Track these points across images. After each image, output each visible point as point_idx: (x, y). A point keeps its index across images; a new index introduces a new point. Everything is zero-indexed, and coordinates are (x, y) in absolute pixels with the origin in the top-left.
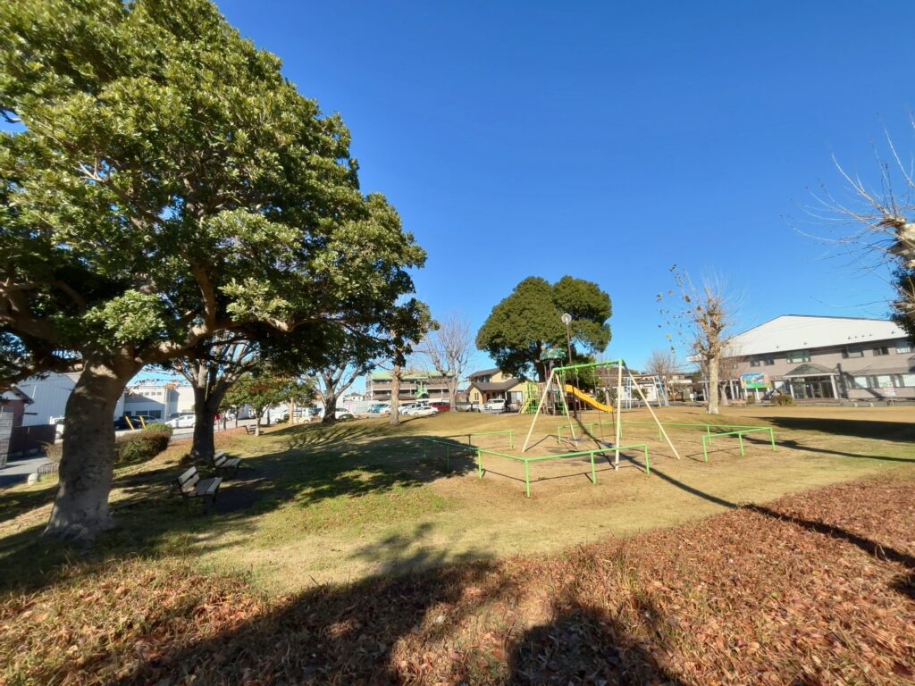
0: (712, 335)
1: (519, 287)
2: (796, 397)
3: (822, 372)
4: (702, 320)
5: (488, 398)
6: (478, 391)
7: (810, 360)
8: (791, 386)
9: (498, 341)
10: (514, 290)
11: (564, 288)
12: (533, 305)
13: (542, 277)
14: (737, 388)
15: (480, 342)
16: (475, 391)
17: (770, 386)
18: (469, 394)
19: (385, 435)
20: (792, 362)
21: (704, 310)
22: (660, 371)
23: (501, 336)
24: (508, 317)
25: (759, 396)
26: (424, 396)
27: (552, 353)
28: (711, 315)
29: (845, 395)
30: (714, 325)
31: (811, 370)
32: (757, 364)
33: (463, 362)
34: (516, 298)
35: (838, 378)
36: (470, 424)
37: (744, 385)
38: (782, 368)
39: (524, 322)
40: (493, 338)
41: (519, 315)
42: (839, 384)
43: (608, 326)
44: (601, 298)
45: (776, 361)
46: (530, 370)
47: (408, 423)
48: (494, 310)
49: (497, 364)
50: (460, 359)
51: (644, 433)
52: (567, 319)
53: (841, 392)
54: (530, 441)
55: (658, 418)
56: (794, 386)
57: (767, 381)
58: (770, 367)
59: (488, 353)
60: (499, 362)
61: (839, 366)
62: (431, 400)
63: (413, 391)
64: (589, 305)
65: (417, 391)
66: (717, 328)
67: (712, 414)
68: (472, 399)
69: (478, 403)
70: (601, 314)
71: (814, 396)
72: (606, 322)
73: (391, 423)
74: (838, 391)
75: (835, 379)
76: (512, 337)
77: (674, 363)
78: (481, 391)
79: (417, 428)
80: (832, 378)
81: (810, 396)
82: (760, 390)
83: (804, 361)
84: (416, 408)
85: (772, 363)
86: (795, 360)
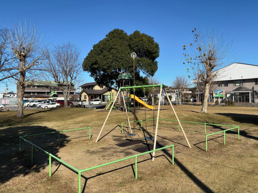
0: (209, 71)
1: (109, 34)
2: (234, 101)
3: (247, 90)
4: (205, 62)
5: (92, 98)
6: (86, 94)
7: (242, 85)
8: (233, 96)
9: (95, 66)
10: (107, 36)
11: (135, 38)
12: (117, 47)
13: (123, 30)
14: (211, 96)
15: (85, 66)
16: (84, 94)
17: (225, 96)
18: (81, 96)
19: (10, 125)
20: (235, 85)
21: (207, 57)
22: (179, 87)
23: (97, 64)
24: (102, 52)
25: (220, 100)
26: (55, 96)
27: (125, 75)
28: (210, 59)
29: (253, 101)
30: (210, 65)
31: (243, 89)
32: (221, 85)
33: (73, 78)
34: (107, 41)
35: (252, 93)
36: (74, 116)
37: (214, 95)
38: (231, 88)
39: (111, 56)
40: (92, 65)
41: (108, 52)
42: (252, 96)
43: (156, 62)
44: (154, 46)
45: (229, 85)
46: (115, 84)
47: (31, 116)
48: (94, 47)
49: (95, 80)
50: (71, 76)
51: (170, 124)
52: (134, 56)
53: (252, 100)
54: (101, 135)
55: (177, 115)
56: (234, 97)
57: (224, 94)
58: (227, 87)
59: (90, 73)
60: (96, 79)
61: (253, 88)
62: (58, 99)
63: (48, 93)
64: (147, 50)
65: (50, 92)
66: (212, 67)
67: (204, 113)
68: (83, 98)
69: (85, 101)
70: (154, 55)
71: (242, 101)
72: (156, 60)
73: (18, 116)
74: (251, 99)
75: (251, 94)
76: (104, 64)
77: (186, 83)
78: (88, 94)
79: (36, 120)
80: (250, 93)
81: (240, 101)
82: (221, 98)
83: (240, 85)
84: (46, 103)
85: (227, 86)
86: (237, 85)
